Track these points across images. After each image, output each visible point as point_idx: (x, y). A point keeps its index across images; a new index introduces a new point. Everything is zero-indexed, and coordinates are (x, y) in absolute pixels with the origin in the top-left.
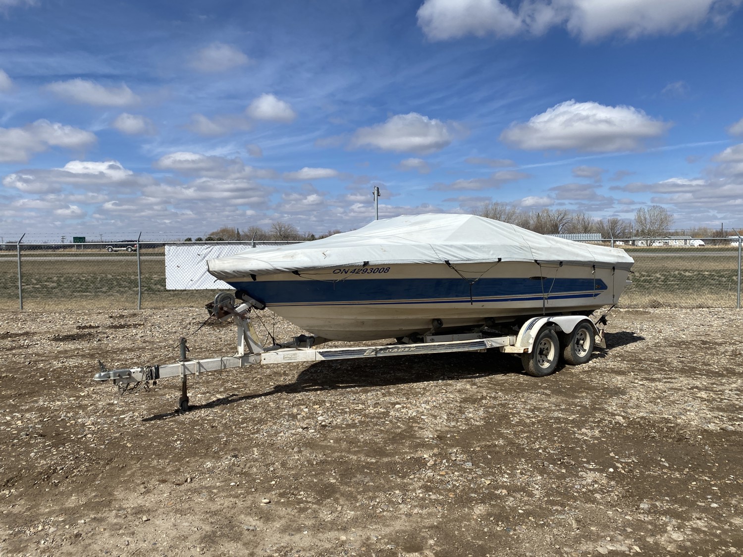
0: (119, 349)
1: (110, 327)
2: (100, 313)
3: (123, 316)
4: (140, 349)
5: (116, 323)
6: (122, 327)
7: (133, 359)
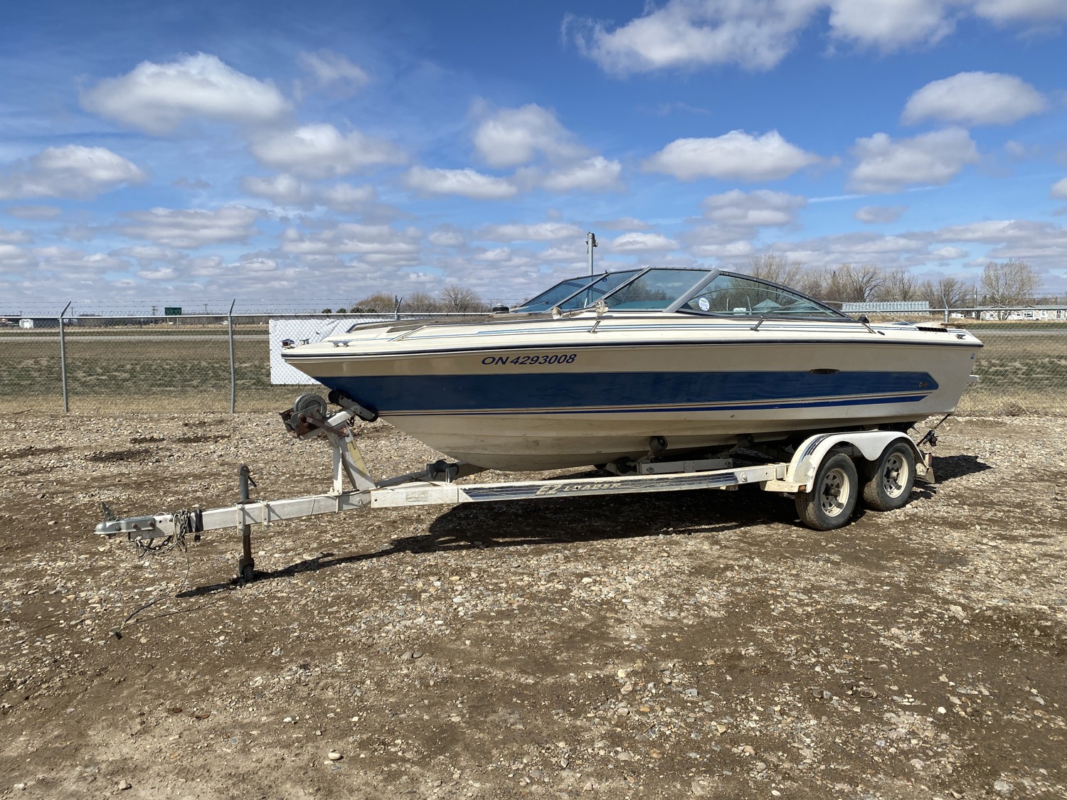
0: (181, 475)
1: (180, 440)
2: (173, 419)
3: (205, 423)
4: (212, 475)
5: (191, 435)
6: (197, 440)
7: (196, 491)
